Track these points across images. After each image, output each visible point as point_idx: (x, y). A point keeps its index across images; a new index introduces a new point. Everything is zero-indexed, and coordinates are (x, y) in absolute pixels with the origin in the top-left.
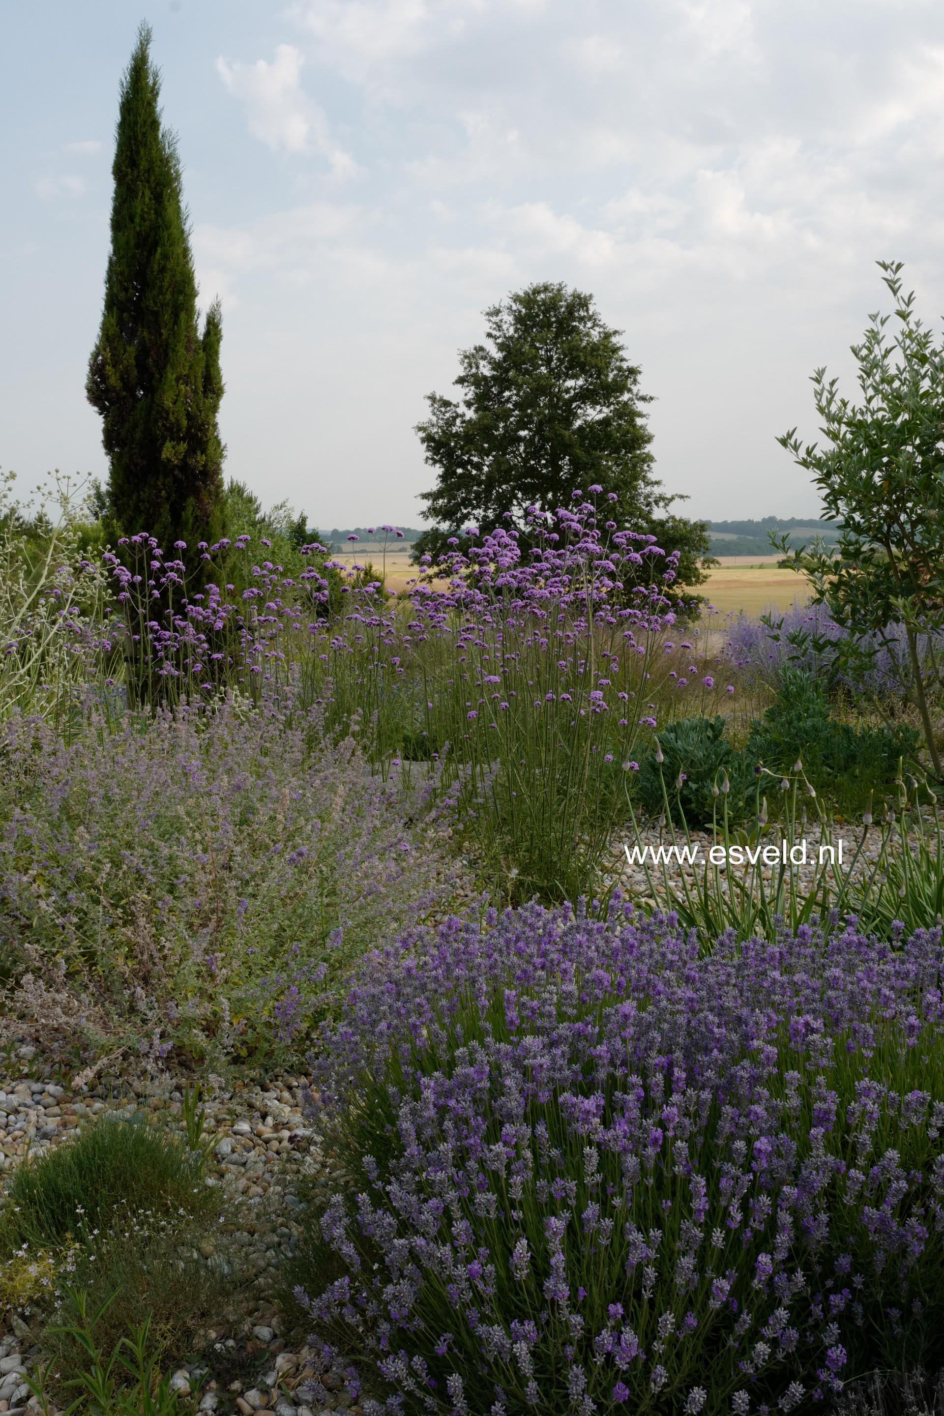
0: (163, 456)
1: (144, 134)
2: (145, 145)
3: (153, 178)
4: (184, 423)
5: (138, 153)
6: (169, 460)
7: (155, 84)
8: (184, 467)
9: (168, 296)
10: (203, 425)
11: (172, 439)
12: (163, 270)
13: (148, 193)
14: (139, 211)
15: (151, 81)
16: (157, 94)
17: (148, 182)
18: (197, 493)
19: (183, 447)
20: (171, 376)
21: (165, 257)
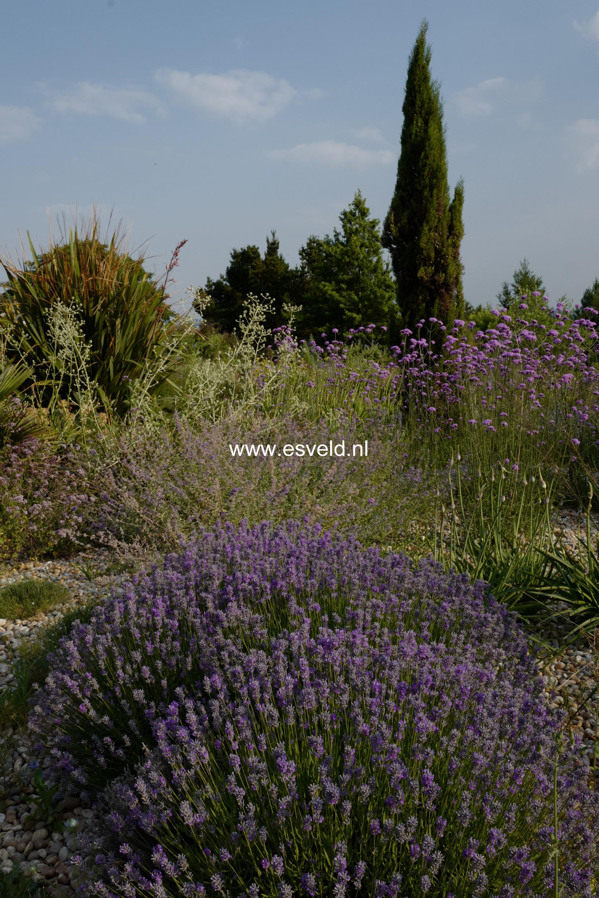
0: (419, 275)
1: (419, 86)
2: (420, 92)
3: (423, 112)
4: (433, 254)
5: (415, 97)
6: (422, 278)
7: (428, 55)
8: (433, 281)
9: (427, 181)
10: (445, 256)
11: (425, 265)
12: (425, 165)
13: (420, 120)
14: (414, 132)
15: (425, 54)
16: (429, 60)
17: (421, 113)
18: (441, 297)
19: (431, 269)
20: (426, 228)
21: (426, 157)
